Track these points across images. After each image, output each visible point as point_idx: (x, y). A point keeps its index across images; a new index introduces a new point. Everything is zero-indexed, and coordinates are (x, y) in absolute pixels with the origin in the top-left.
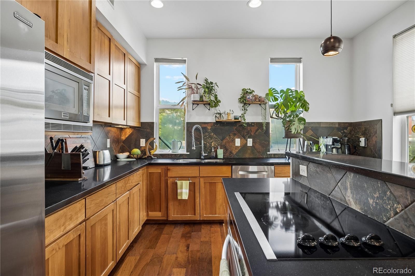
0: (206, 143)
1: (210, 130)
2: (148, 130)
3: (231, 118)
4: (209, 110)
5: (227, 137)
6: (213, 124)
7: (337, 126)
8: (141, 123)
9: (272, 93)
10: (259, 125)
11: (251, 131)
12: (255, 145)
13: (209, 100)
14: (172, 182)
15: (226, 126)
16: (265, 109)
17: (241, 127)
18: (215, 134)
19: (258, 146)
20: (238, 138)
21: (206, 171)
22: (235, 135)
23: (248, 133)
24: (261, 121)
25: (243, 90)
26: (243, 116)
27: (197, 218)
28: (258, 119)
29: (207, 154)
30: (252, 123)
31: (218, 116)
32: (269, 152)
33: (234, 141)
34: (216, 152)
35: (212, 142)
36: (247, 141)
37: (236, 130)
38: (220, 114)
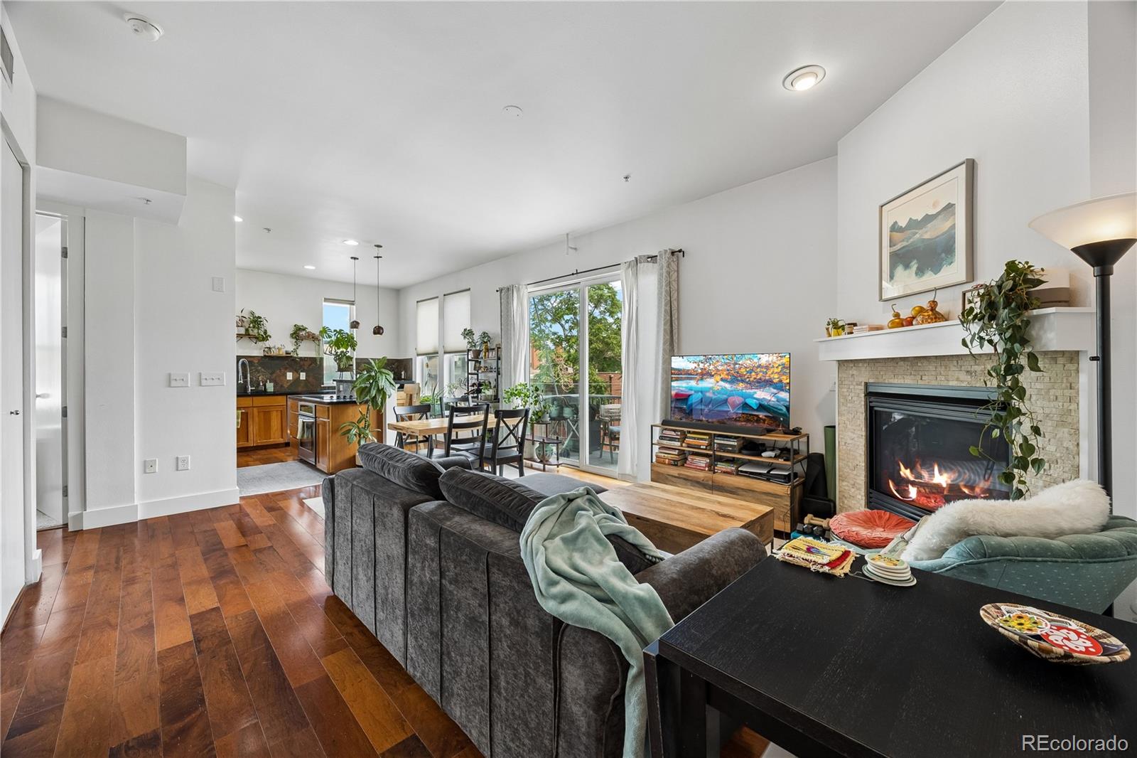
0: (251, 377)
1: (257, 364)
3: (282, 353)
4: (256, 343)
5: (278, 371)
6: (261, 358)
9: (325, 331)
10: (313, 360)
11: (304, 365)
12: (309, 378)
13: (258, 335)
15: (276, 360)
16: (319, 345)
17: (294, 362)
18: (263, 368)
19: (311, 379)
20: (289, 372)
21: (259, 401)
22: (286, 369)
23: (301, 367)
24: (315, 356)
25: (295, 326)
27: (251, 444)
28: (312, 354)
29: (254, 388)
30: (305, 357)
31: (266, 350)
32: (323, 384)
33: (285, 375)
34: (265, 385)
35: (259, 376)
36: (299, 374)
37: (287, 363)
38: (270, 348)
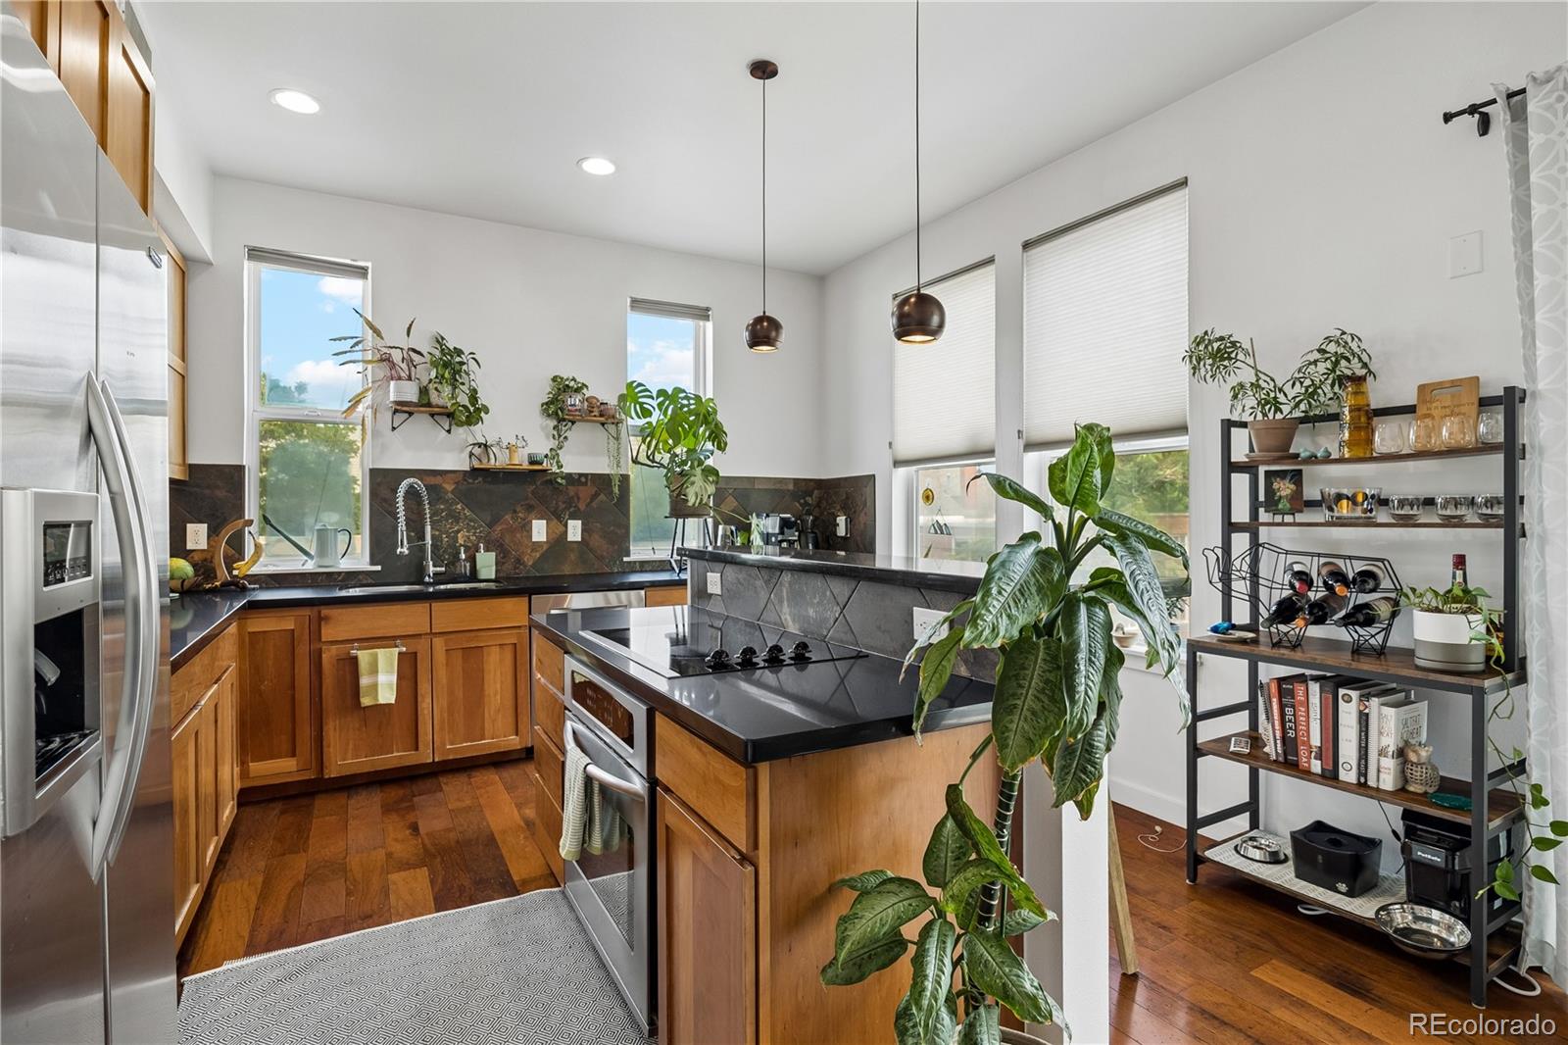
0: (437, 533)
1: (450, 495)
2: (221, 494)
3: (521, 460)
4: (449, 431)
5: (508, 517)
6: (462, 476)
7: (791, 487)
8: (190, 465)
9: (633, 394)
10: (602, 481)
11: (579, 498)
12: (590, 536)
13: (453, 404)
14: (337, 655)
15: (503, 483)
16: (617, 439)
17: (551, 487)
18: (469, 505)
19: (597, 541)
20: (539, 519)
21: (450, 615)
22: (530, 508)
23: (569, 503)
24: (607, 471)
25: (554, 379)
26: (554, 454)
27: (426, 756)
28: (600, 465)
29: (443, 569)
30: (581, 475)
31: (477, 451)
32: (628, 555)
33: (527, 529)
34: (472, 560)
35: (458, 531)
36: (566, 526)
37: (533, 493)
38: (485, 445)
